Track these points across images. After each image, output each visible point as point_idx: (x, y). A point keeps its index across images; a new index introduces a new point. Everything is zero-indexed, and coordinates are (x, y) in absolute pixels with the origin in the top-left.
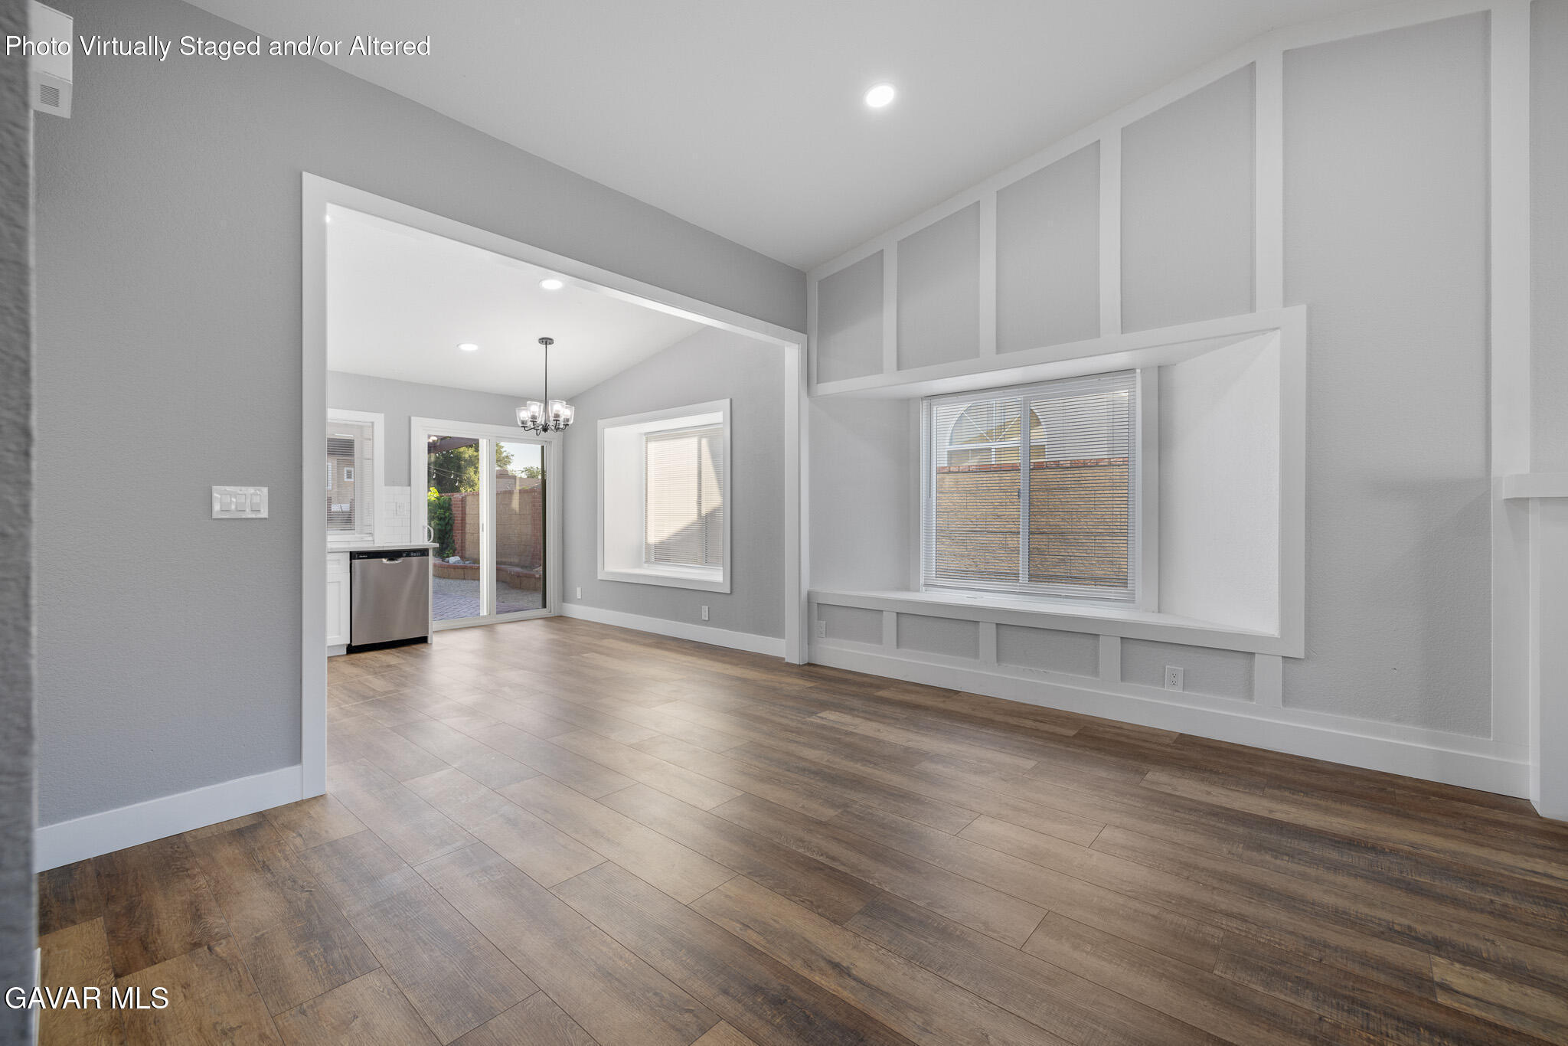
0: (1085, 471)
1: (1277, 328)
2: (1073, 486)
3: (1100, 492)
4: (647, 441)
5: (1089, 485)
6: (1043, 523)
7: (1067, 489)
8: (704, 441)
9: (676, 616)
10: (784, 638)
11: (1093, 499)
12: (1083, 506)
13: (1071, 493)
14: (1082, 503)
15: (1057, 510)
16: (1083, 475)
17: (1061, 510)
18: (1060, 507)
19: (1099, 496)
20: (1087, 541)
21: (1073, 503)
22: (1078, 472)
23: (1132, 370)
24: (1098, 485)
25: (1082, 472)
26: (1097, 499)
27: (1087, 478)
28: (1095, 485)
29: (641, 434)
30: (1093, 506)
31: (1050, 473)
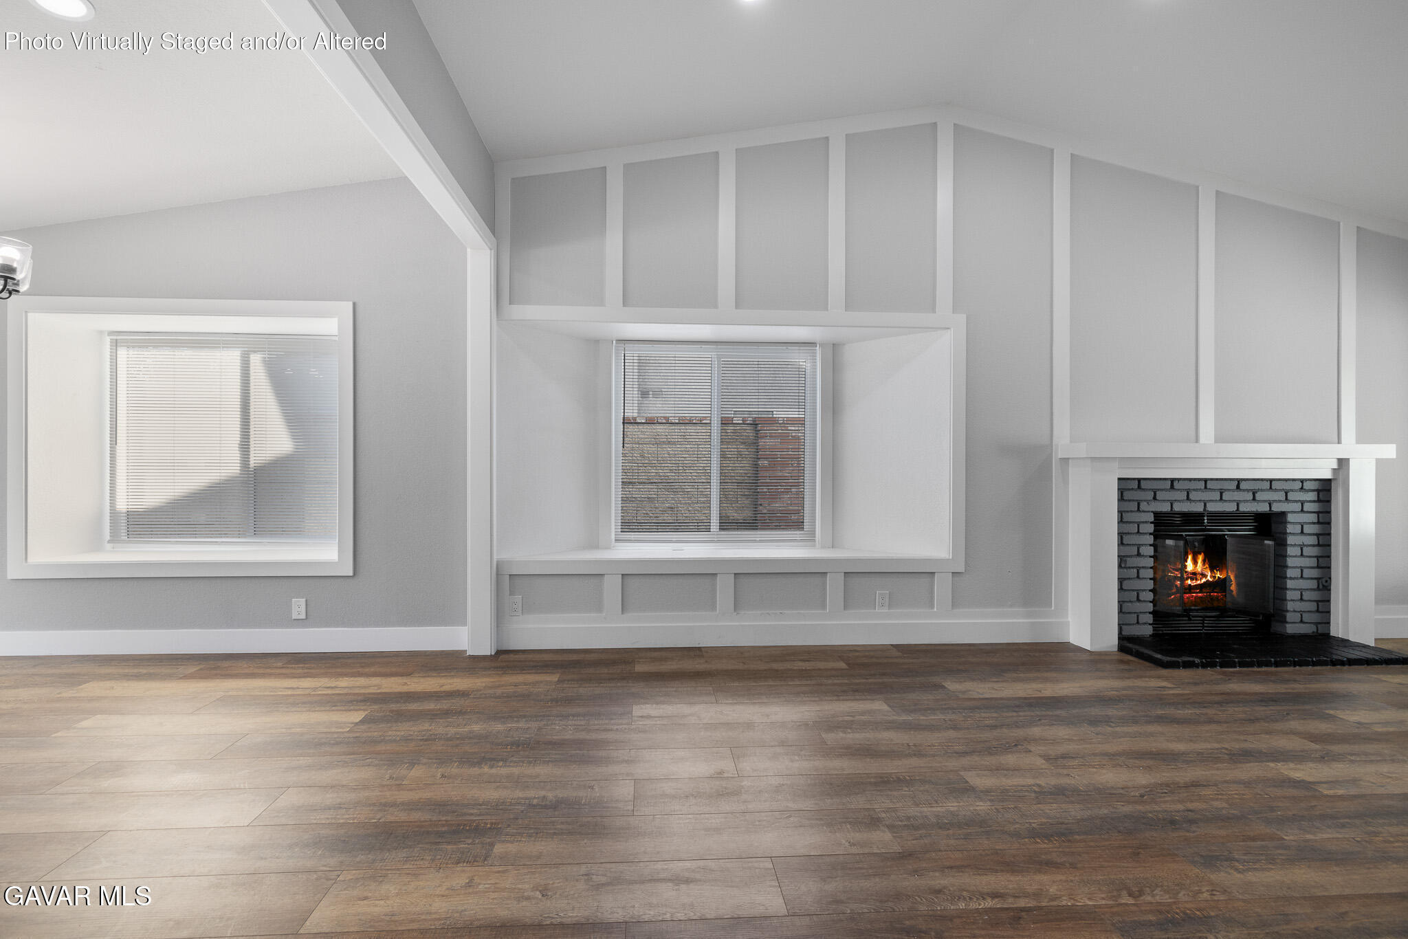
0: (690, 428)
1: (948, 328)
2: (679, 440)
3: (703, 446)
4: (116, 344)
5: (693, 440)
6: (653, 474)
7: (674, 443)
8: (256, 360)
9: (231, 619)
10: (465, 624)
11: (696, 453)
12: (688, 459)
13: (678, 446)
14: (687, 456)
15: (665, 462)
16: (688, 431)
17: (669, 462)
18: (668, 459)
19: (701, 449)
20: (692, 490)
21: (680, 456)
22: (683, 428)
23: (813, 344)
24: (700, 440)
25: (687, 427)
26: (699, 453)
27: (691, 434)
28: (697, 440)
29: (101, 332)
30: (696, 459)
31: (659, 428)
